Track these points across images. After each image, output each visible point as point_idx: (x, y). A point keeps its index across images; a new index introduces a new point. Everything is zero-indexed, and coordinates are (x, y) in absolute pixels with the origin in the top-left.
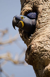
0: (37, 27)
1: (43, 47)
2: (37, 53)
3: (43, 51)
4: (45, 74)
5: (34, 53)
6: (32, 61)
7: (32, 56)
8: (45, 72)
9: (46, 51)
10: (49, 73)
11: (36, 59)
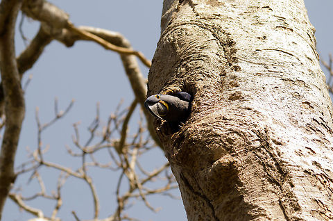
0: (194, 110)
1: (211, 130)
2: (197, 141)
3: (211, 135)
4: (215, 172)
5: (192, 140)
6: (188, 155)
7: (187, 146)
8: (213, 170)
9: (216, 135)
10: (222, 169)
11: (195, 150)
